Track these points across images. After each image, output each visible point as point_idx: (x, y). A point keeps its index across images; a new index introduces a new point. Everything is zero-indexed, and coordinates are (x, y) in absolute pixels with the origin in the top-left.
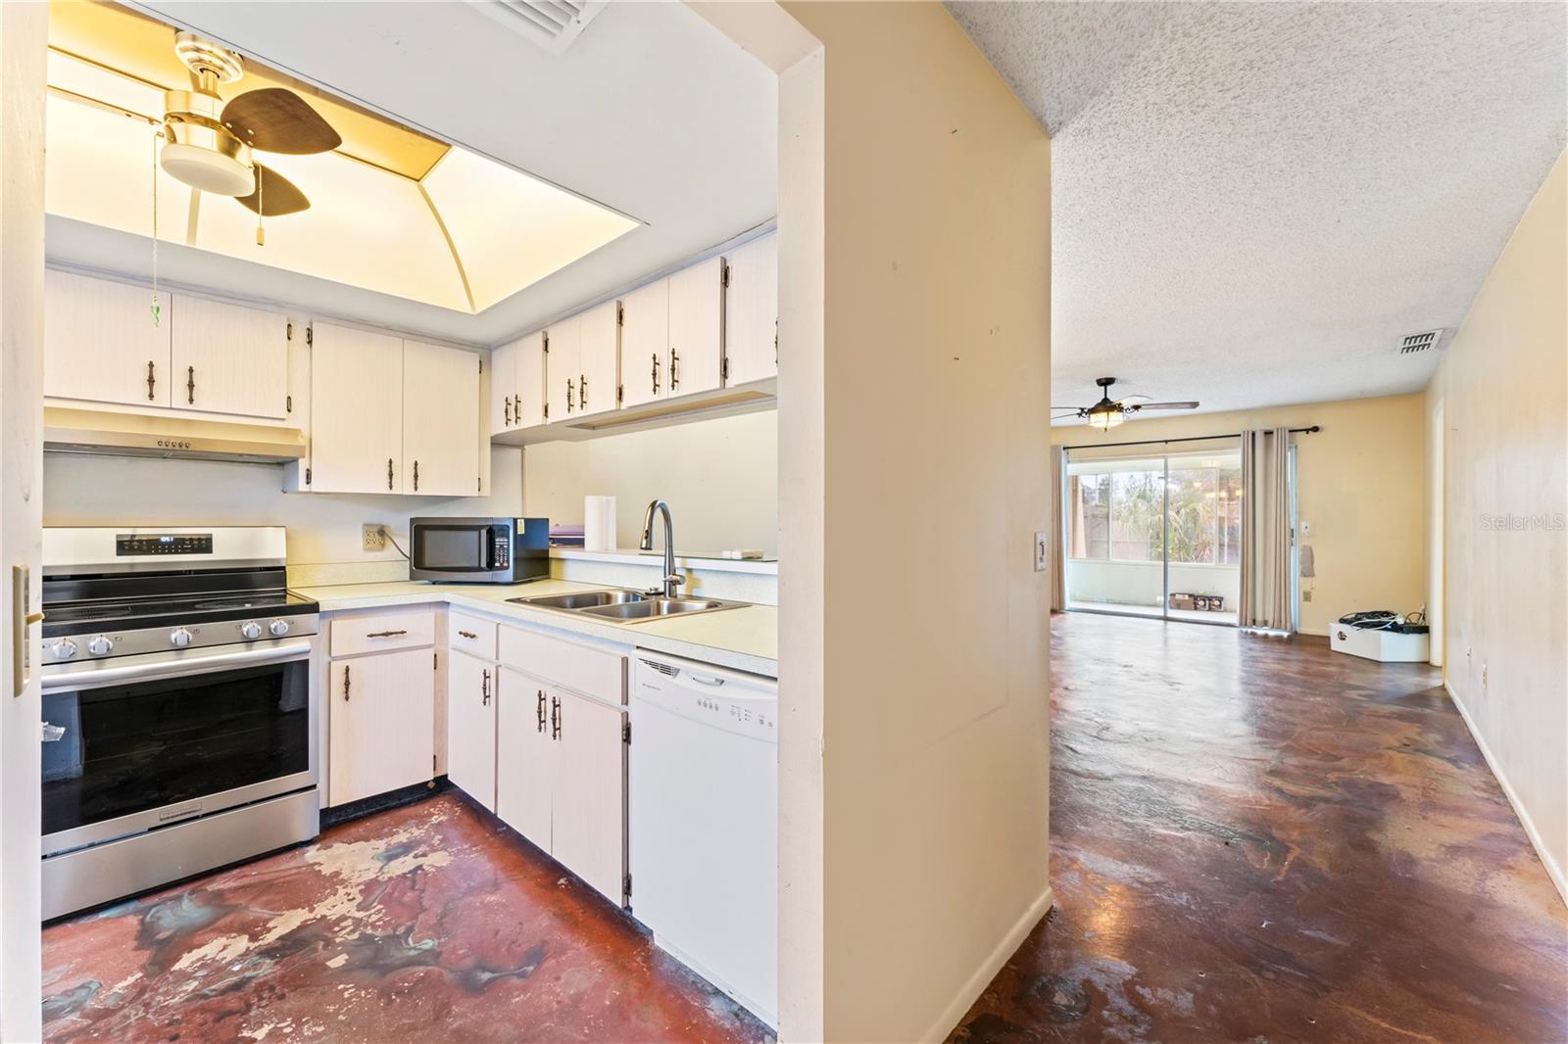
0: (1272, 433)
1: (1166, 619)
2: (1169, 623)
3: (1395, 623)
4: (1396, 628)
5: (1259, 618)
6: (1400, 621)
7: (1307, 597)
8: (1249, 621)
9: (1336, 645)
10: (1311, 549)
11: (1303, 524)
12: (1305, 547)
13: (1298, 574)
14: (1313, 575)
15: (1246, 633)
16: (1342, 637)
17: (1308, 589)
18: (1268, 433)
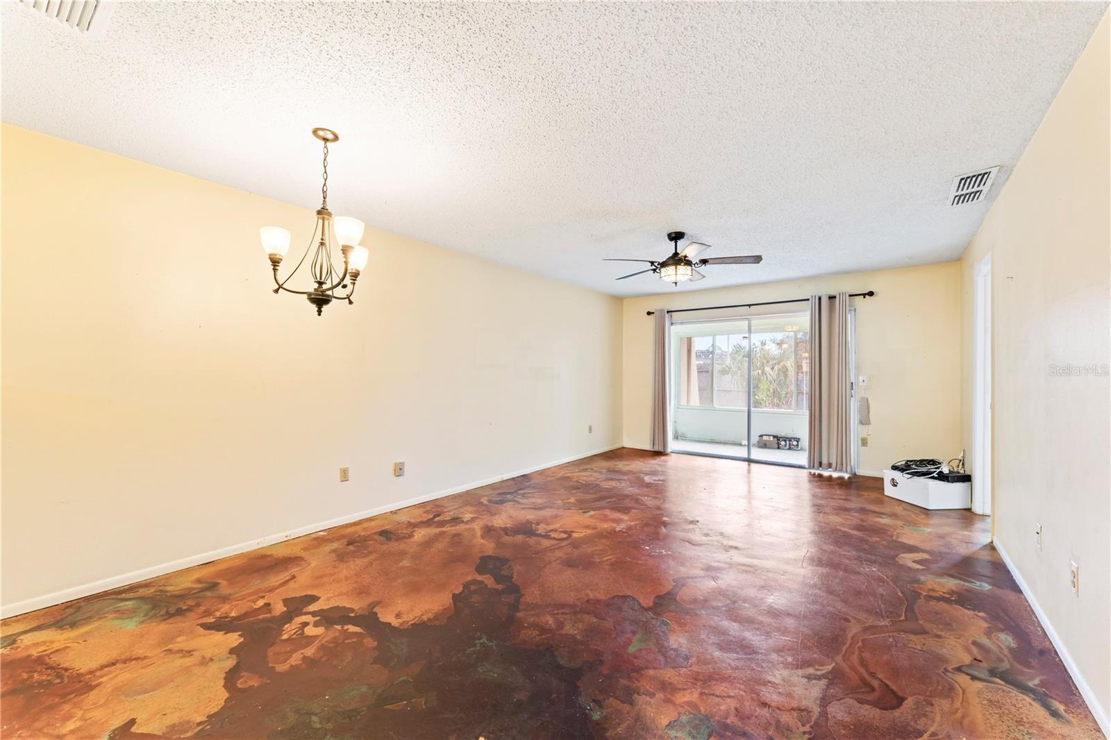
0: (835, 297)
1: (750, 461)
2: (752, 464)
3: (941, 472)
4: (942, 477)
5: (825, 461)
6: (946, 470)
7: (864, 442)
8: (816, 464)
9: (889, 490)
10: (867, 400)
11: (861, 378)
12: (862, 398)
13: (857, 423)
14: (869, 424)
15: (814, 474)
16: (894, 484)
17: (864, 435)
18: (832, 298)
